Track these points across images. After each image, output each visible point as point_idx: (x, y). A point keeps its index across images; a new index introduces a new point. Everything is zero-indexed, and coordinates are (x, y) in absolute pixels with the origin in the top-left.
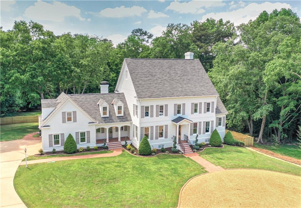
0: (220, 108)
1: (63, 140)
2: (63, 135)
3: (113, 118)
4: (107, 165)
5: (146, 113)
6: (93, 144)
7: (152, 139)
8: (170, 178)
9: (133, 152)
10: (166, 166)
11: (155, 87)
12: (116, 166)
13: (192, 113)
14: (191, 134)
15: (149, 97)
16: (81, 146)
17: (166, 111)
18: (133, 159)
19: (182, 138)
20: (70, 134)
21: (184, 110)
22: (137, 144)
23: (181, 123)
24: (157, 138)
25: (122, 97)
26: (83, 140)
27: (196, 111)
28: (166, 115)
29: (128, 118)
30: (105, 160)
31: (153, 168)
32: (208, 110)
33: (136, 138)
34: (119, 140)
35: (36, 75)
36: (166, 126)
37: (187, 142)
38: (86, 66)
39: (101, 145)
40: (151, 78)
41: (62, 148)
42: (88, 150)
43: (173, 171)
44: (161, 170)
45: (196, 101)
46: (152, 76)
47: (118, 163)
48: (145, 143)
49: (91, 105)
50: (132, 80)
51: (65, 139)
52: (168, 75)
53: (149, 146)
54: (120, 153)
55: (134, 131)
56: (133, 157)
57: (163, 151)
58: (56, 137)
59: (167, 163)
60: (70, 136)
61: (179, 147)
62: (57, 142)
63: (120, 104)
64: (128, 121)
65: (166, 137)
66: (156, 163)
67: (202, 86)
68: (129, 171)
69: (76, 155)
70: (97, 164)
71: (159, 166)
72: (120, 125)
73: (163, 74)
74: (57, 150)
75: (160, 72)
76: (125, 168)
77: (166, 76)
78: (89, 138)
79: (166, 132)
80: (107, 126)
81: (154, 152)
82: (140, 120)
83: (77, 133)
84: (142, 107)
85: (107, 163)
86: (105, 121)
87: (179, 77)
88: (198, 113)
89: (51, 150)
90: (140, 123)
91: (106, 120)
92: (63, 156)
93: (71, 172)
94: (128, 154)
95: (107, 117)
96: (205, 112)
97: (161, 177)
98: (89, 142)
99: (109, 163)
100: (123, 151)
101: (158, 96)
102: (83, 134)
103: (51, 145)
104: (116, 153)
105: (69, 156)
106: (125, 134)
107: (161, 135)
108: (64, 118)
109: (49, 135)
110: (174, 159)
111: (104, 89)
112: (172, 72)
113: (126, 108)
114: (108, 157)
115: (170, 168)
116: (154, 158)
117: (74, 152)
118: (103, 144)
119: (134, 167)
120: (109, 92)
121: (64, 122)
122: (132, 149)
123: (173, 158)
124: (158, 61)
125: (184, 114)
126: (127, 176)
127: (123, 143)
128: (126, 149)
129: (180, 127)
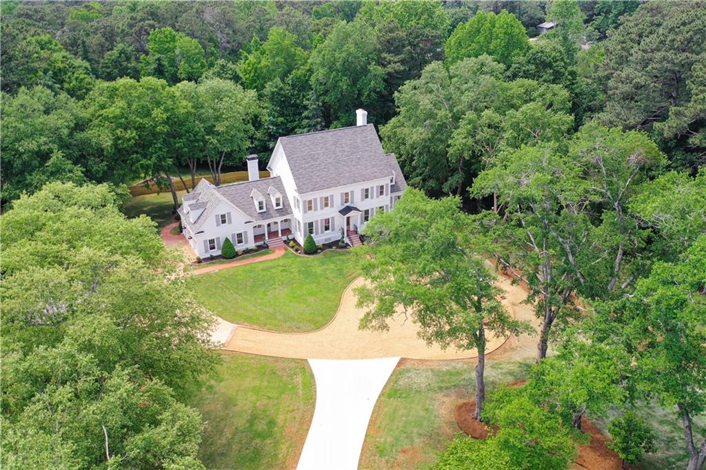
0: (399, 184)
1: (219, 244)
2: (218, 239)
3: (271, 212)
4: (273, 270)
5: (309, 206)
6: (252, 244)
7: (317, 233)
8: (335, 281)
9: (297, 250)
10: (332, 266)
11: (318, 176)
12: (282, 271)
13: (362, 200)
14: (362, 223)
15: (312, 191)
16: (239, 248)
17: (332, 202)
18: (298, 259)
19: (352, 228)
20: (227, 238)
21: (352, 198)
22: (301, 240)
23: (351, 214)
24: (322, 232)
25: (278, 183)
26: (240, 242)
27: (367, 196)
28: (332, 206)
29: (289, 211)
30: (270, 264)
31: (319, 270)
32: (382, 193)
33: (299, 233)
34: (280, 235)
35: (163, 157)
36: (333, 218)
37: (357, 233)
38: (223, 132)
39: (261, 243)
40: (313, 163)
41: (219, 253)
42: (247, 252)
43: (339, 272)
44: (327, 272)
45: (367, 185)
46: (314, 160)
47: (283, 266)
48: (310, 241)
49: (243, 198)
50: (291, 170)
51: (222, 244)
52: (333, 156)
53: (314, 241)
54: (283, 252)
55: (296, 226)
56: (297, 256)
57: (329, 246)
58: (212, 241)
59: (333, 263)
60: (227, 240)
61: (346, 240)
62: (212, 248)
63: (278, 195)
64: (288, 213)
65: (333, 230)
66: (323, 263)
67: (374, 166)
68: (295, 276)
69: (237, 260)
70: (262, 270)
71: (325, 267)
72: (279, 219)
73: (327, 155)
74: (214, 255)
75: (323, 153)
76: (292, 273)
77: (330, 158)
78: (246, 238)
79: (333, 225)
80: (265, 223)
81: (320, 249)
82: (303, 216)
83: (233, 235)
84: (304, 202)
85: (271, 268)
86: (262, 217)
87: (346, 156)
88: (369, 199)
89: (208, 256)
90: (303, 219)
91: (263, 215)
92: (223, 263)
93: (240, 282)
94: (293, 254)
95: (265, 212)
96: (377, 197)
97: (327, 281)
98: (246, 242)
99: (274, 267)
100: (286, 249)
101: (322, 188)
102: (240, 235)
103: (206, 251)
104: (279, 253)
105: (229, 262)
106: (286, 226)
107: (327, 228)
108: (217, 222)
109: (204, 241)
110: (340, 257)
111: (253, 166)
112: (338, 150)
113: (285, 197)
114: (271, 260)
115: (336, 269)
116: (320, 256)
117: (234, 257)
118: (262, 242)
119: (300, 271)
120: (260, 177)
121: (218, 225)
122: (296, 247)
123: (340, 255)
124: (320, 135)
125: (352, 202)
126: (294, 281)
127: (285, 238)
128: (289, 246)
129: (348, 218)
